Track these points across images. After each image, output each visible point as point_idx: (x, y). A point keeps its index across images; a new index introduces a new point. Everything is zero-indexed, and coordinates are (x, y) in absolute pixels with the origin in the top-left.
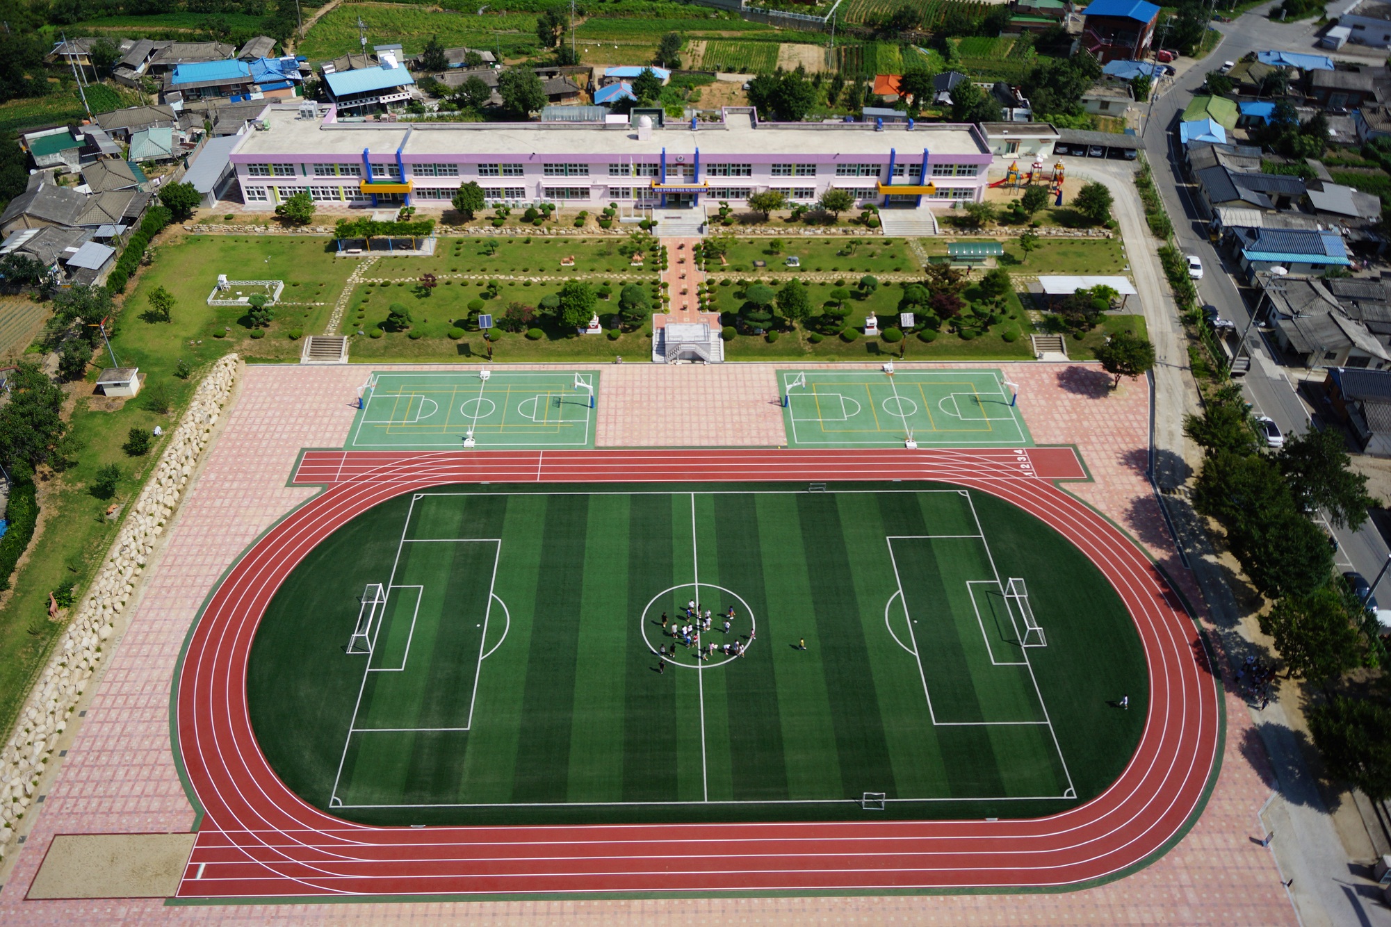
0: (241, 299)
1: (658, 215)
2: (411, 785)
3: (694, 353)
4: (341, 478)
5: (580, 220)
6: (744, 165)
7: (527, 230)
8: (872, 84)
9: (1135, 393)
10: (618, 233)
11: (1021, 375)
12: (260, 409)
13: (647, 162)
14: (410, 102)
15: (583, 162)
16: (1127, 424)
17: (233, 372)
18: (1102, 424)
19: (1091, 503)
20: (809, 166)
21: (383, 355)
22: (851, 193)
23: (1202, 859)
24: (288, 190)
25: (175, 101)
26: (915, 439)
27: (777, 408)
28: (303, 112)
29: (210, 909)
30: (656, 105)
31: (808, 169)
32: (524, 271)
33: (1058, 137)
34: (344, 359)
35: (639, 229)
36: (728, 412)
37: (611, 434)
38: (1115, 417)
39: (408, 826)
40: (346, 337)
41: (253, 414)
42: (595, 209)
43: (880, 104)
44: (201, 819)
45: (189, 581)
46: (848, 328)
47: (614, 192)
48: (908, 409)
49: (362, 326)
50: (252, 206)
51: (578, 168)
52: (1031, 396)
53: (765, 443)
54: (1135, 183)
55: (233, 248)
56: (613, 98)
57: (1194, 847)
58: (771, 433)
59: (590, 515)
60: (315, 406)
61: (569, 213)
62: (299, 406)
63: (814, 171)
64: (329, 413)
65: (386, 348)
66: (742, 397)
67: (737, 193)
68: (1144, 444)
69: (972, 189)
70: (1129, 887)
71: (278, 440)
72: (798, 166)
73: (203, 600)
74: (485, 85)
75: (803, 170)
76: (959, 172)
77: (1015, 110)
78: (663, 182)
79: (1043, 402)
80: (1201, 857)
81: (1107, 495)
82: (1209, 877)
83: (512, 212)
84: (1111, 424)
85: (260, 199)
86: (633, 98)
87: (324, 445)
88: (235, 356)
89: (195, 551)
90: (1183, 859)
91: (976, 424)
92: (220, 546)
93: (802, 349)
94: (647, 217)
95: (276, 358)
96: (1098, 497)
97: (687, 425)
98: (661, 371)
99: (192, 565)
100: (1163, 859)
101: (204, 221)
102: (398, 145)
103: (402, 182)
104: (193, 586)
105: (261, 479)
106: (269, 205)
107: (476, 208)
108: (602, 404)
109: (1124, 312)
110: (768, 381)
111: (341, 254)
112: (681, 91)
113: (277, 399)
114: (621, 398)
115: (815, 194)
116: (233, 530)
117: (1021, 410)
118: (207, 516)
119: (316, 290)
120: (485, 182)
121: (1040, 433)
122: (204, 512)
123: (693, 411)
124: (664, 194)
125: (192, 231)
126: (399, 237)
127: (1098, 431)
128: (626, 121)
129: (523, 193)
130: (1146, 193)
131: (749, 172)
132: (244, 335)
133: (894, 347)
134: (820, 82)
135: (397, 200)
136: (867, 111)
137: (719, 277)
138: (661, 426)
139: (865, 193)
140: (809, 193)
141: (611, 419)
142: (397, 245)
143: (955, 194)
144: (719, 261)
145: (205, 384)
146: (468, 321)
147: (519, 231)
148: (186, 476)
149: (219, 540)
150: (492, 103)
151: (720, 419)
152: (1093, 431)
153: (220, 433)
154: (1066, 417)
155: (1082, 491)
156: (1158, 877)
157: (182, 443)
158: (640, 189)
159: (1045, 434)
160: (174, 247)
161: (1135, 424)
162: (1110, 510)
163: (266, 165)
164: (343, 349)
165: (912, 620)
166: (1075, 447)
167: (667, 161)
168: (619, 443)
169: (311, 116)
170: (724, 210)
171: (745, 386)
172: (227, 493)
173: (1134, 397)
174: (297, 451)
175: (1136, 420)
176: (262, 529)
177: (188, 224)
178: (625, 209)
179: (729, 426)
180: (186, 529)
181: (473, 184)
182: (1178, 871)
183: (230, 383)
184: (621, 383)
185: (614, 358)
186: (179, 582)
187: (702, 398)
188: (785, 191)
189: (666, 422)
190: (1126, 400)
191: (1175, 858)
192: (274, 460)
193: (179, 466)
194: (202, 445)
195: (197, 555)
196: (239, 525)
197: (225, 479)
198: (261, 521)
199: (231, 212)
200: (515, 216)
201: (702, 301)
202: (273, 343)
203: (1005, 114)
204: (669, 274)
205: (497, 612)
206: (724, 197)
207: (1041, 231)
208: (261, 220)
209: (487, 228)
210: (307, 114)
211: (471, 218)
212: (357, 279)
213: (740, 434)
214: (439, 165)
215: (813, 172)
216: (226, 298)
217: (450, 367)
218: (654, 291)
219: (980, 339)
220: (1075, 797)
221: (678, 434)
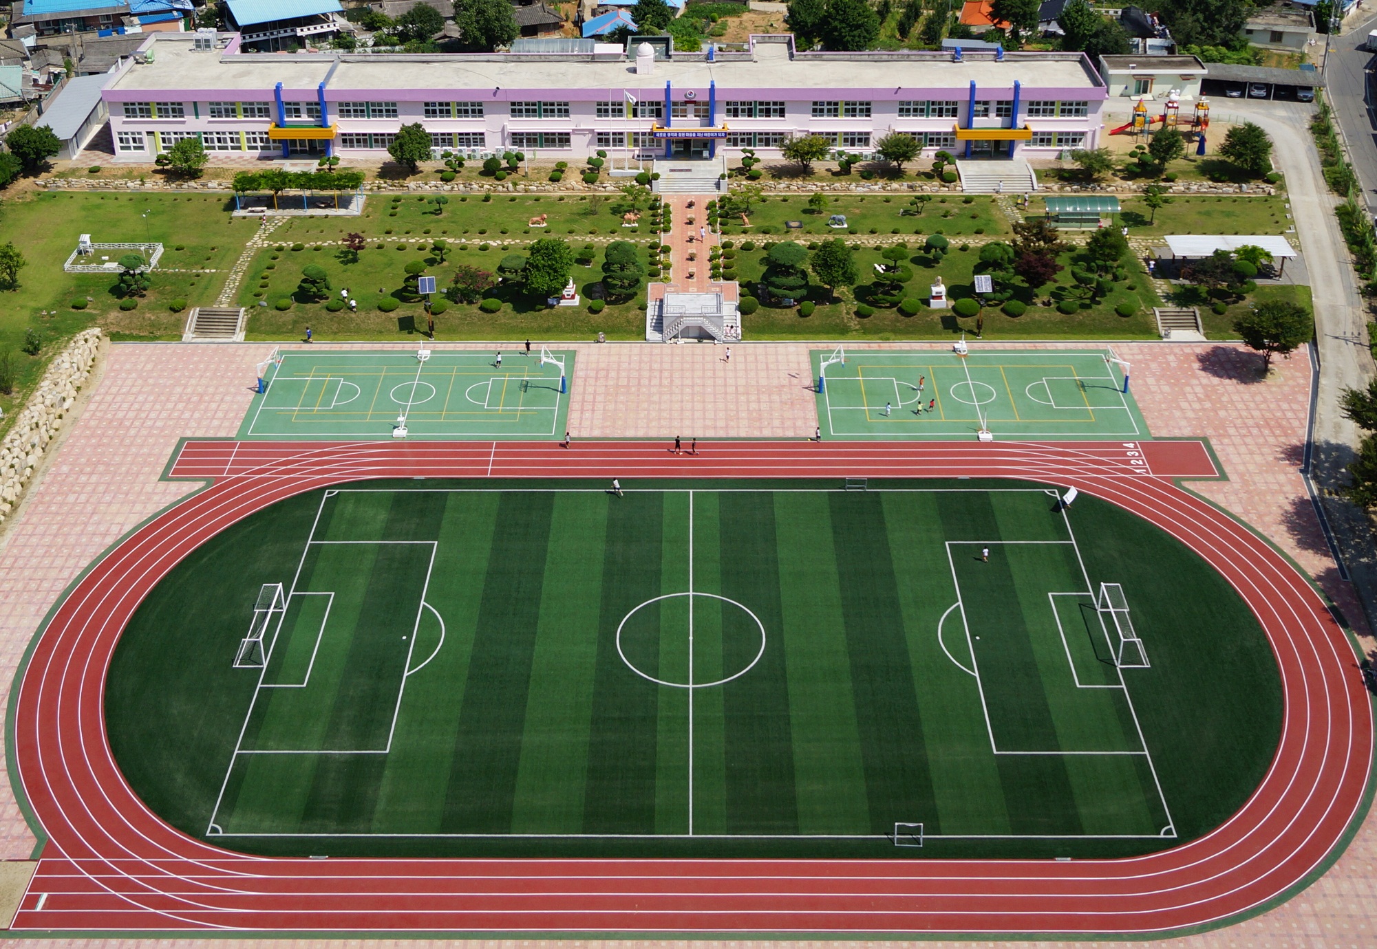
0: (107, 265)
1: (661, 167)
2: (311, 812)
3: (701, 328)
4: (231, 471)
5: (557, 174)
6: (775, 103)
7: (487, 184)
8: (959, 14)
9: (1293, 378)
10: (607, 189)
11: (1140, 357)
12: (128, 393)
13: (647, 99)
14: (337, 34)
15: (563, 100)
16: (1279, 414)
17: (94, 350)
18: (1244, 414)
19: (1223, 505)
20: (861, 104)
21: (291, 331)
22: (920, 140)
23: (1338, 906)
24: (173, 136)
25: (27, 36)
26: (989, 430)
27: (809, 395)
28: (198, 41)
29: (53, 943)
30: (663, 33)
31: (861, 108)
32: (481, 233)
33: (1205, 72)
34: (240, 336)
35: (634, 183)
36: (743, 398)
37: (586, 423)
38: (1263, 406)
39: (307, 857)
40: (243, 309)
41: (119, 399)
42: (577, 161)
43: (966, 34)
44: (43, 846)
45: (33, 585)
46: (909, 300)
47: (602, 139)
48: (983, 395)
49: (264, 297)
50: (123, 157)
51: (556, 108)
52: (1151, 381)
53: (790, 434)
54: (1311, 128)
55: (98, 206)
56: (607, 30)
57: (1327, 892)
58: (799, 423)
59: (555, 515)
60: (200, 390)
61: (542, 165)
62: (179, 390)
63: (868, 110)
64: (218, 398)
65: (295, 322)
66: (763, 382)
67: (767, 139)
68: (1299, 437)
69: (1083, 134)
70: (1238, 935)
71: (152, 427)
72: (847, 104)
73: (50, 606)
74: (437, 14)
75: (854, 110)
76: (1063, 111)
77: (1150, 41)
78: (668, 124)
79: (1166, 389)
80: (1337, 904)
81: (1244, 496)
82: (1345, 926)
83: (467, 164)
84: (1256, 413)
85: (135, 148)
86: (633, 27)
87: (211, 434)
88: (97, 331)
89: (41, 551)
90: (1312, 906)
91: (1075, 413)
92: (74, 546)
93: (845, 325)
94: (647, 169)
95: (152, 336)
96: (1232, 498)
97: (688, 414)
98: (656, 351)
99: (36, 568)
100: (1286, 905)
101: (61, 175)
102: (321, 80)
103: (323, 124)
104: (37, 590)
105: (127, 472)
106: (146, 156)
107: (421, 158)
108: (577, 390)
109: (1283, 281)
110: (799, 363)
111: (239, 213)
112: (700, 23)
113: (151, 381)
114: (601, 382)
115: (871, 141)
116: (90, 529)
117: (1136, 397)
118: (57, 513)
119: (207, 255)
120: (434, 126)
121: (1160, 423)
122: (54, 508)
123: (697, 398)
124: (669, 141)
125: (45, 186)
126: (317, 192)
127: (1239, 422)
128: (621, 51)
129: (483, 140)
130: (1324, 141)
131: (782, 113)
132: (110, 307)
133: (970, 322)
134: (888, 11)
135: (318, 149)
136: (946, 42)
137: (739, 240)
138: (654, 414)
139: (938, 140)
140: (863, 139)
141: (588, 406)
142: (313, 202)
143: (1060, 141)
144: (739, 221)
145: (59, 361)
146: (405, 289)
147: (475, 186)
148: (31, 467)
149: (72, 540)
150: (445, 36)
151: (732, 406)
152: (1231, 422)
153: (75, 420)
154: (1197, 406)
155: (1211, 491)
156: (1277, 925)
157: (28, 428)
158: (636, 134)
159: (1167, 425)
160: (22, 204)
161: (1289, 415)
162: (1247, 512)
163: (147, 104)
164: (239, 324)
165: (972, 637)
166: (1206, 440)
167: (673, 99)
168: (596, 433)
169: (208, 46)
170: (749, 161)
171: (767, 369)
172: (83, 487)
173: (1291, 383)
174: (175, 441)
175: (1292, 410)
176: (127, 528)
177: (43, 178)
178: (616, 161)
179: (743, 415)
180: (29, 528)
181: (418, 126)
182: (1305, 919)
183: (90, 363)
184: (602, 365)
185: (595, 336)
186: (20, 586)
187: (710, 382)
188: (832, 137)
189: (660, 410)
190: (1279, 386)
191: (1302, 904)
192: (145, 450)
193: (23, 455)
194: (52, 432)
195: (44, 556)
196: (99, 523)
197: (81, 472)
198: (126, 519)
199: (97, 163)
200: (471, 170)
201: (715, 268)
202: (148, 315)
203: (1137, 46)
204: (672, 236)
205: (429, 622)
206: (749, 145)
207: (1179, 186)
208: (135, 173)
209: (433, 183)
210: (203, 44)
211: (414, 171)
212: (260, 242)
213: (757, 424)
214: (373, 104)
215: (867, 112)
216: (89, 262)
217: (377, 346)
218: (651, 256)
219: (1086, 313)
220: (1175, 836)
221: (676, 423)
